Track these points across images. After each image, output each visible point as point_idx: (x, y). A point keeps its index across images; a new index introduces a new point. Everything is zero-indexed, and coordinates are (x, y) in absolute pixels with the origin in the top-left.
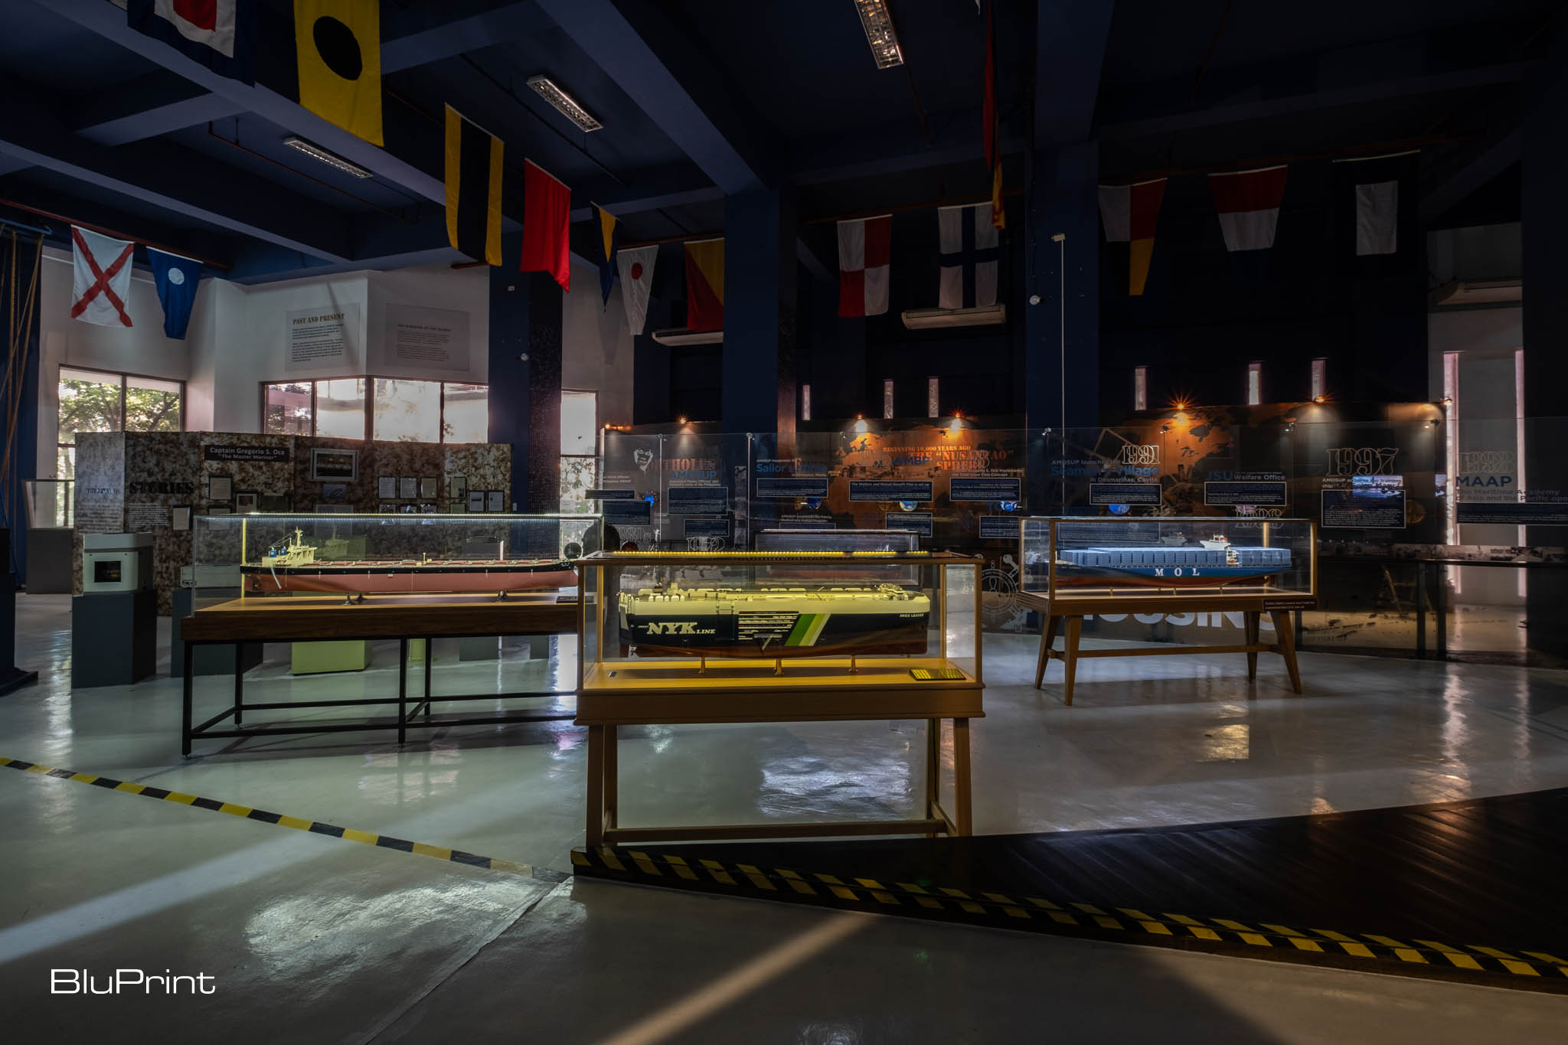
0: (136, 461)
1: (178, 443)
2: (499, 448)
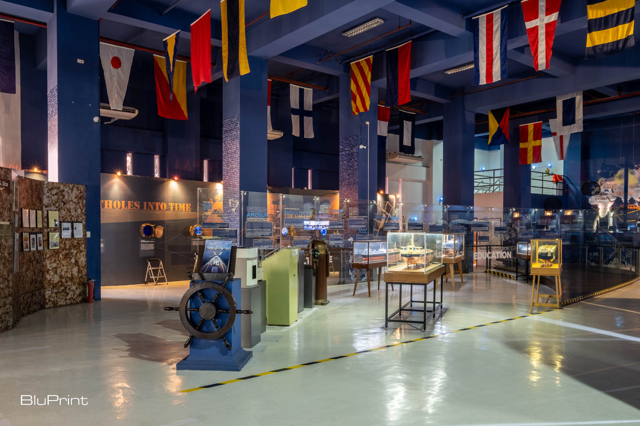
2: (77, 188)
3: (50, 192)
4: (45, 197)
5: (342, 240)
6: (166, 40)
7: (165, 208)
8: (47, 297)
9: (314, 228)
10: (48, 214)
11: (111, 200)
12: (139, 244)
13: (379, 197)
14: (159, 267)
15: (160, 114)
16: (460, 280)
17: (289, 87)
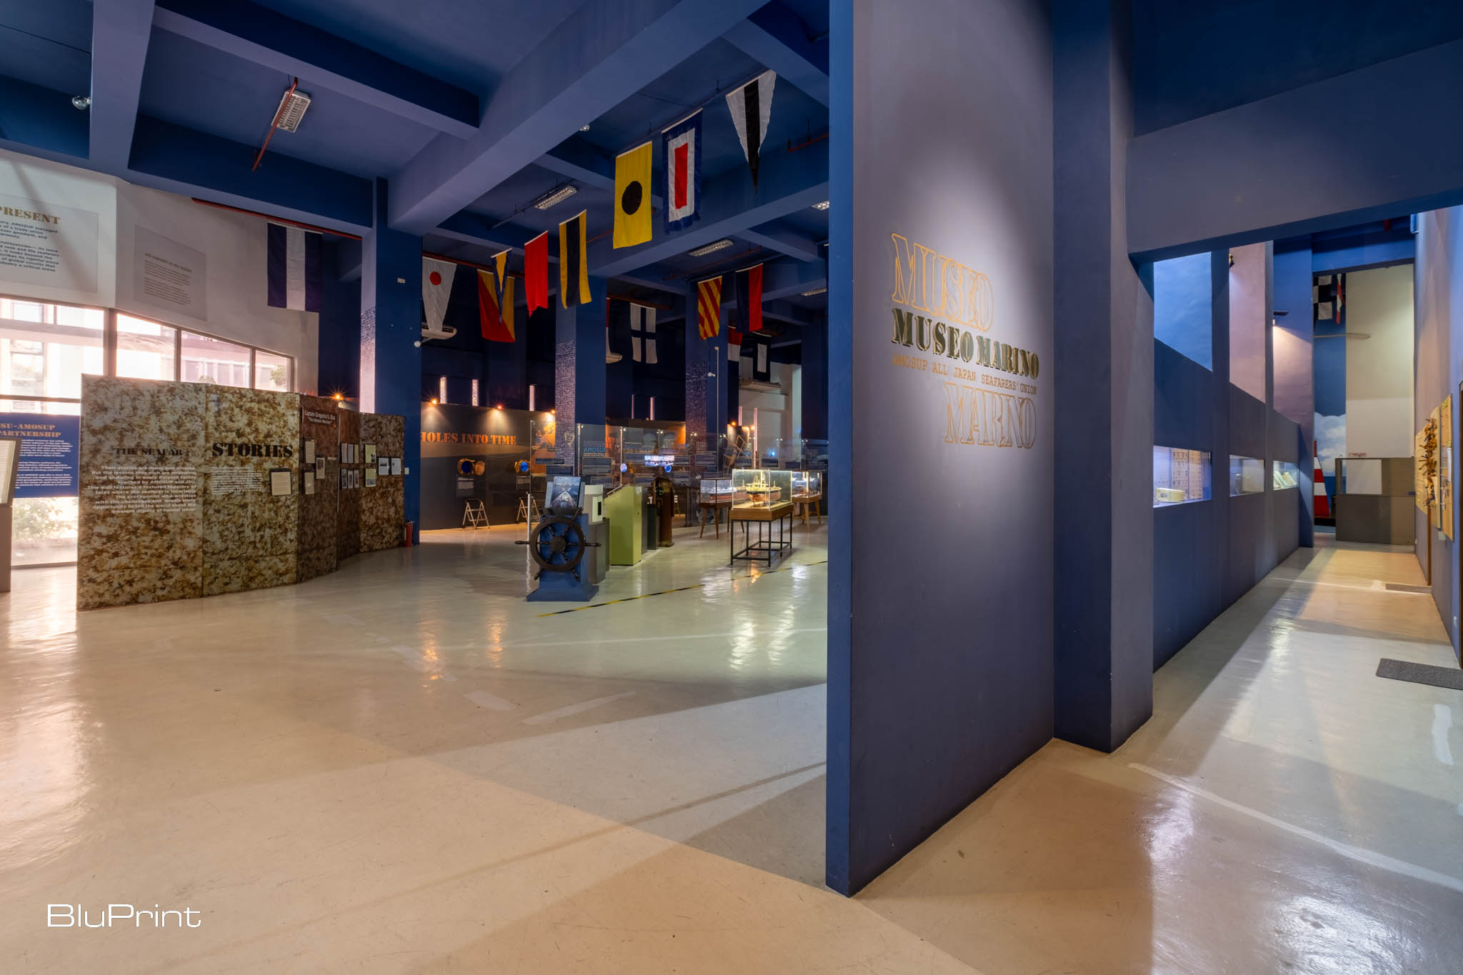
0: (221, 419)
1: (275, 403)
2: (396, 420)
3: (367, 424)
4: (362, 429)
5: (687, 477)
6: (495, 258)
7: (487, 441)
8: (362, 540)
9: (657, 464)
10: (364, 449)
11: (424, 431)
12: (456, 482)
13: (731, 430)
14: (478, 508)
15: (484, 335)
16: (817, 522)
17: (629, 305)
